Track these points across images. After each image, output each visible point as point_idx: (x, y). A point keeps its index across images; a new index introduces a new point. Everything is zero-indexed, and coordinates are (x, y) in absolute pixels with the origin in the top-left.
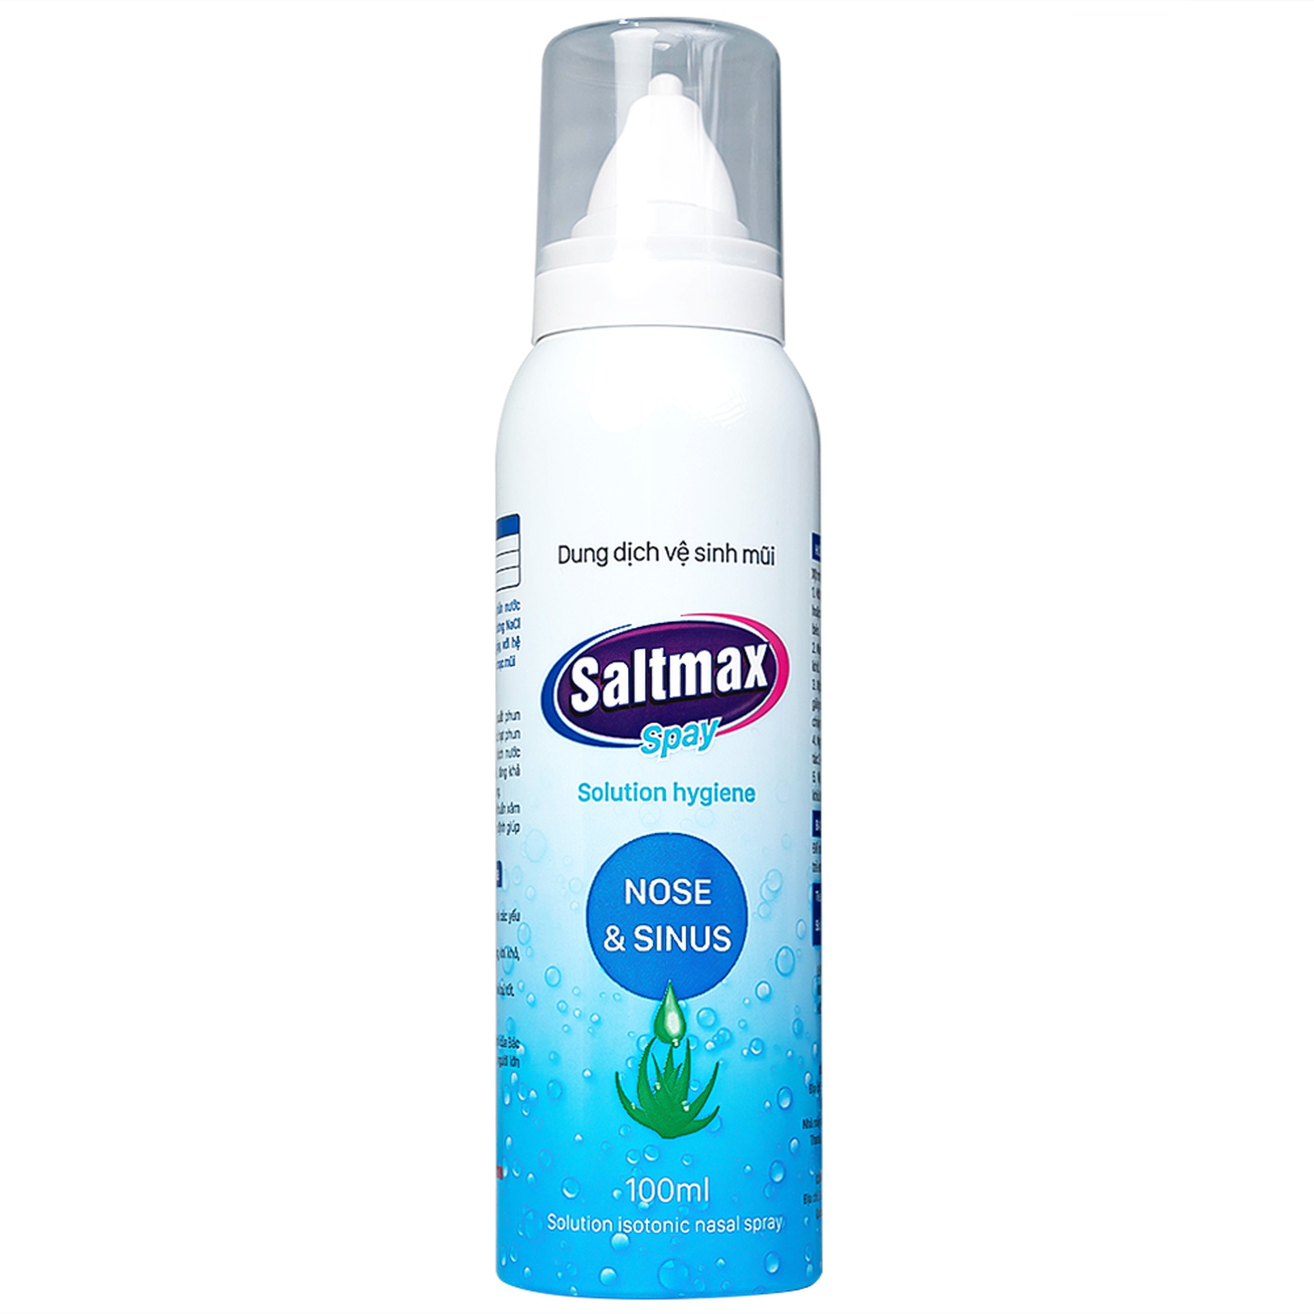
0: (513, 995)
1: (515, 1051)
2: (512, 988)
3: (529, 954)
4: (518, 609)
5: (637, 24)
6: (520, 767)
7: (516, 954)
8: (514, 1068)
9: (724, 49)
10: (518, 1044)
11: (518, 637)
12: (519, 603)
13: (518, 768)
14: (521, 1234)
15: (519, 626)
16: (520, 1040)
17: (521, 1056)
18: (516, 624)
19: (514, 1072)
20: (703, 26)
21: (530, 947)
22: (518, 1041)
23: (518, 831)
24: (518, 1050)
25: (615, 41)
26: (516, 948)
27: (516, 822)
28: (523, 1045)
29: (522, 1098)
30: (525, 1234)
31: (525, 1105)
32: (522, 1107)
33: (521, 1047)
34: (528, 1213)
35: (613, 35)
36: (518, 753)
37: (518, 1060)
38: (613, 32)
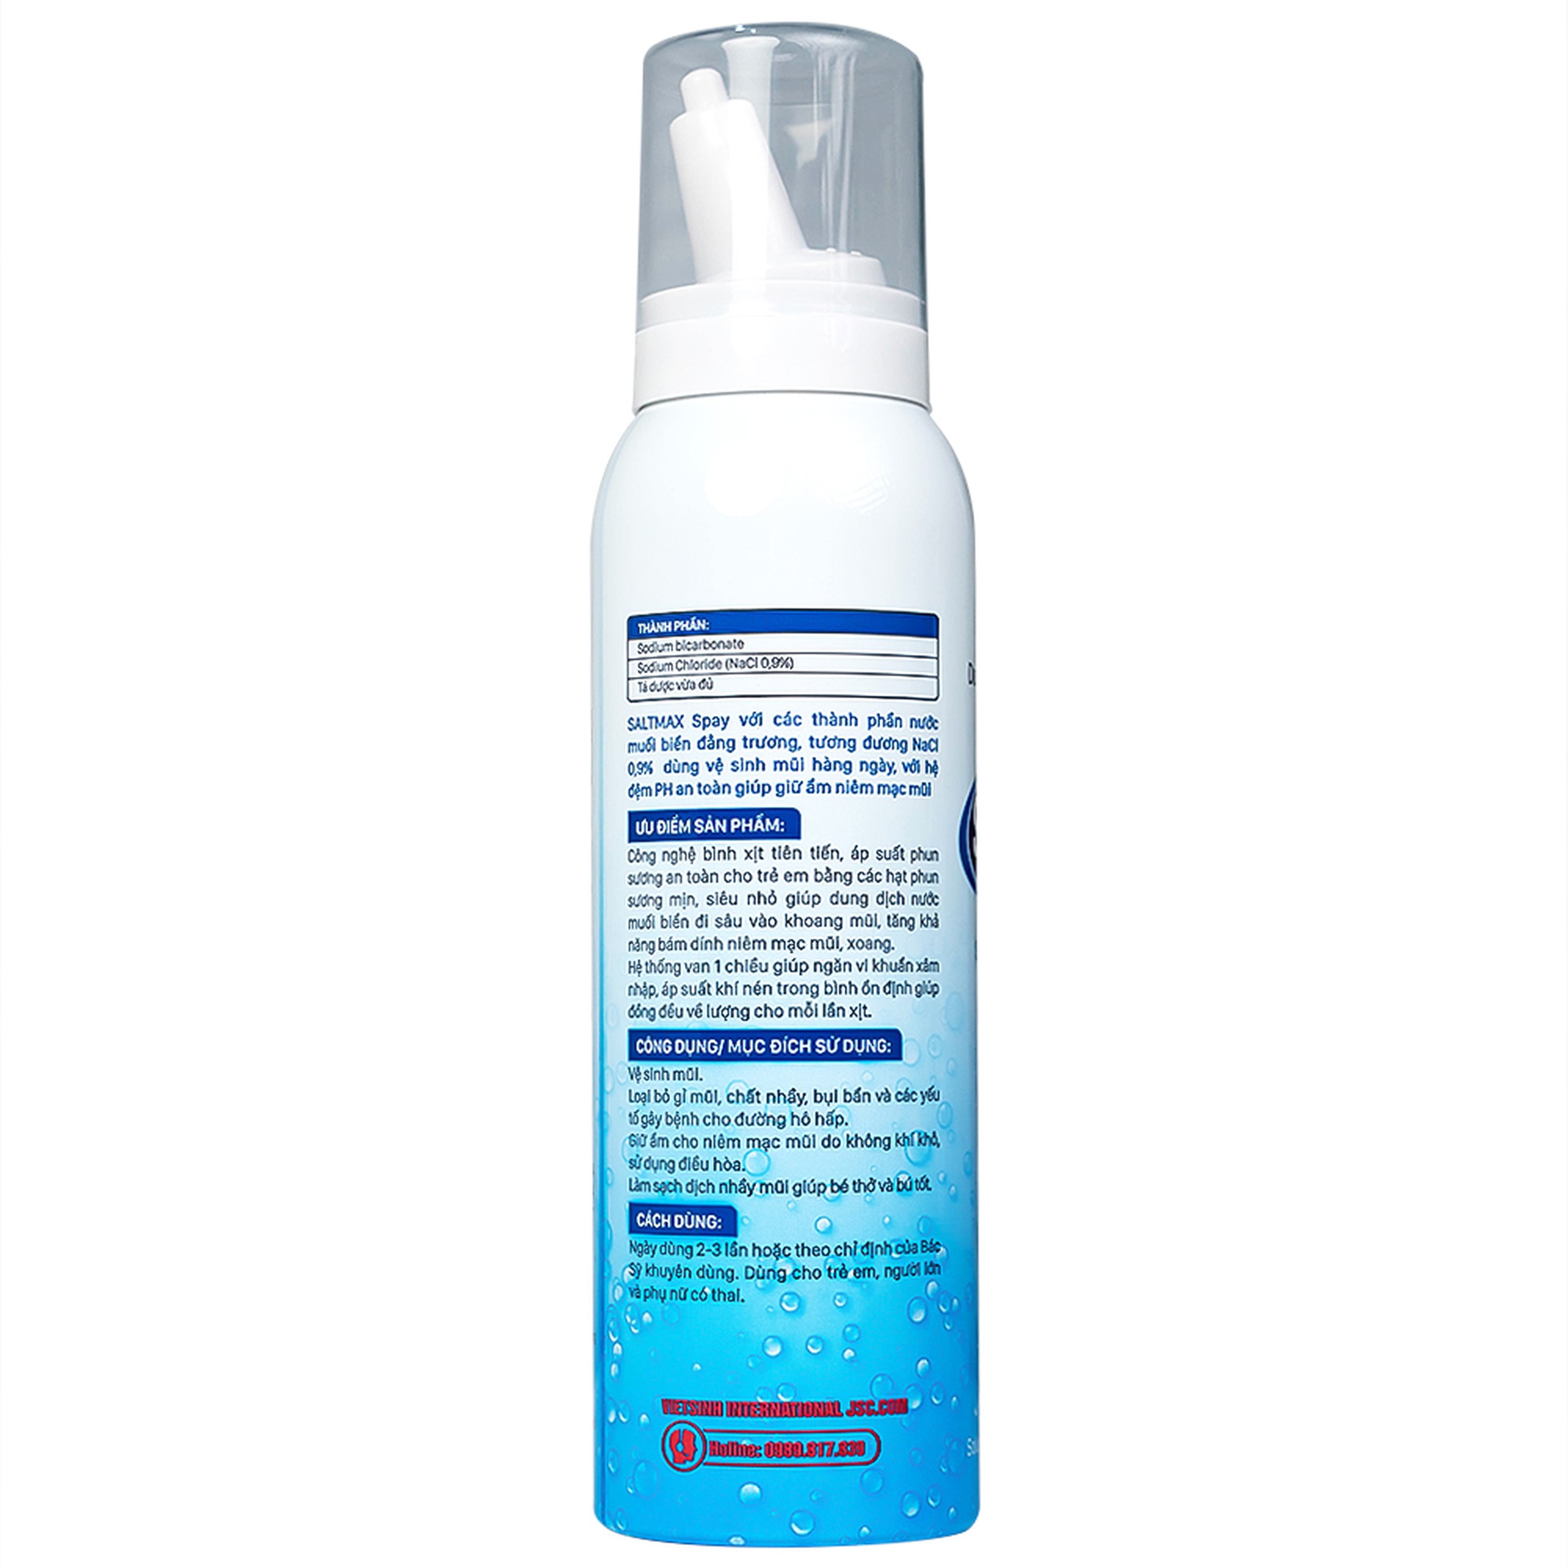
0: (930, 1189)
1: (935, 1256)
2: (927, 1181)
3: (951, 1139)
4: (936, 728)
6: (939, 917)
7: (934, 1140)
8: (932, 1276)
10: (938, 1246)
11: (935, 762)
12: (936, 721)
13: (936, 918)
14: (944, 1470)
15: (936, 749)
16: (941, 1243)
17: (941, 1260)
18: (933, 745)
19: (931, 1281)
21: (951, 1131)
22: (937, 1243)
23: (936, 993)
24: (938, 1254)
26: (934, 1133)
27: (933, 983)
28: (944, 1247)
29: (944, 1310)
30: (949, 1469)
31: (947, 1318)
32: (944, 1321)
33: (942, 1249)
34: (951, 1444)
36: (936, 900)
37: (937, 1265)
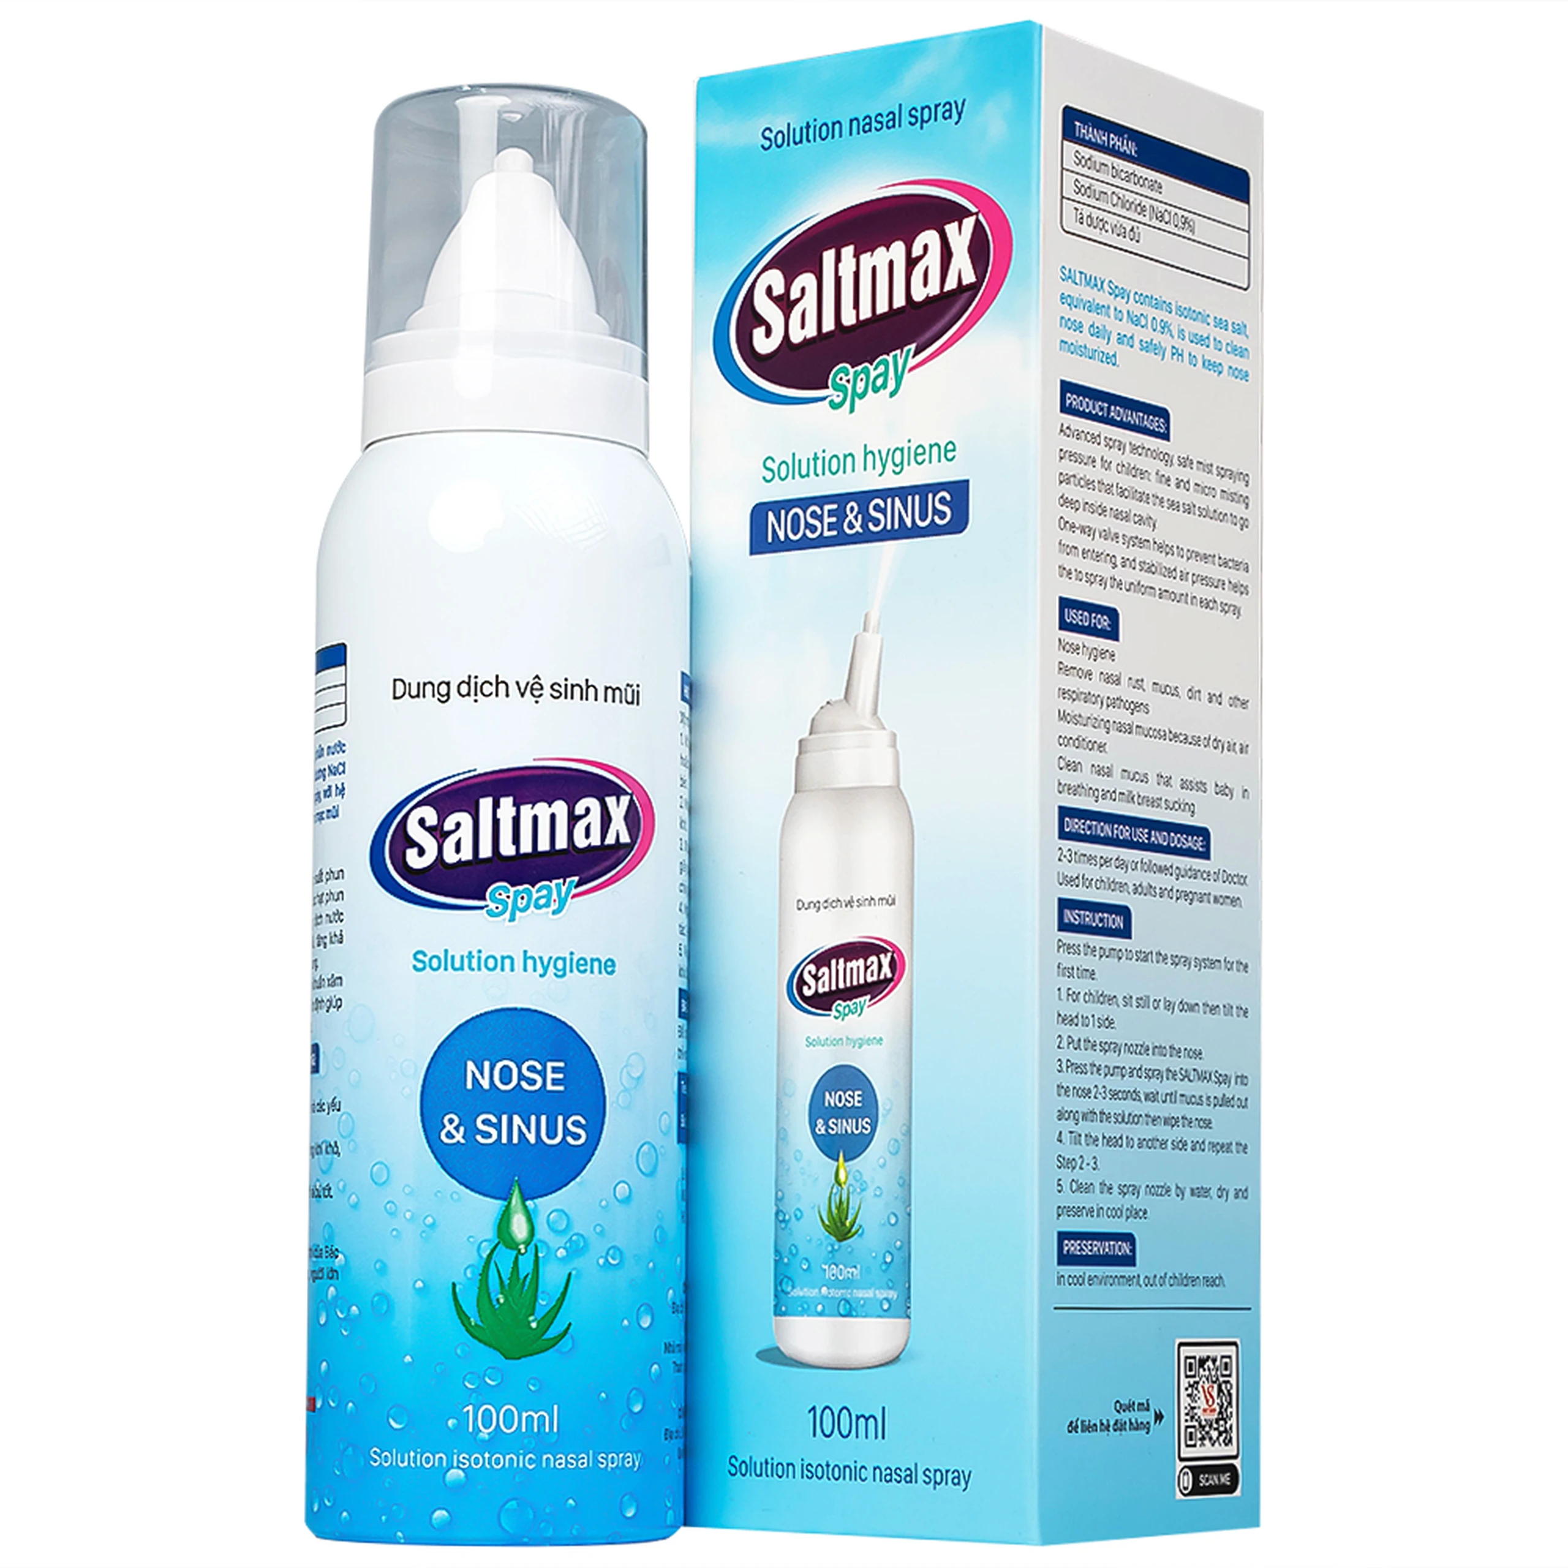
0: (331, 1197)
1: (334, 1262)
2: (330, 1189)
3: (351, 1148)
4: (344, 752)
5: (483, 90)
6: (343, 933)
7: (335, 1149)
8: (331, 1282)
9: (586, 120)
10: (336, 1253)
11: (343, 784)
12: (344, 745)
13: (341, 935)
14: (338, 1473)
15: (344, 772)
16: (340, 1249)
17: (340, 1267)
18: (341, 768)
19: (331, 1285)
20: (560, 94)
21: (353, 1140)
22: (337, 1250)
23: (340, 1006)
24: (337, 1260)
25: (460, 109)
26: (336, 1143)
27: (337, 997)
28: (342, 1253)
29: (341, 1316)
30: (343, 1473)
31: (344, 1324)
32: (341, 1326)
33: (341, 1256)
34: (345, 1449)
35: (458, 102)
36: (342, 917)
37: (336, 1271)
38: (458, 98)
